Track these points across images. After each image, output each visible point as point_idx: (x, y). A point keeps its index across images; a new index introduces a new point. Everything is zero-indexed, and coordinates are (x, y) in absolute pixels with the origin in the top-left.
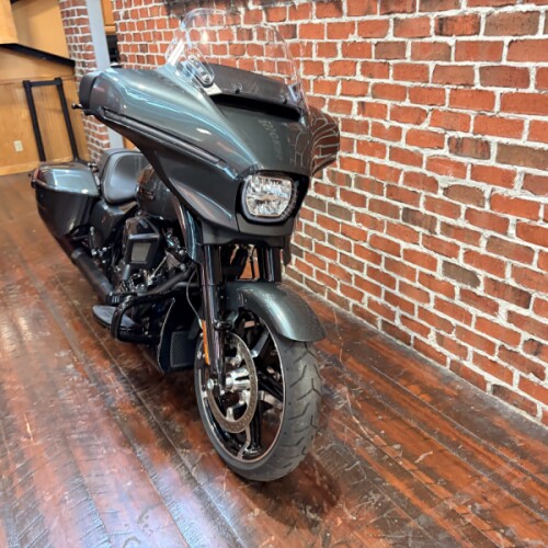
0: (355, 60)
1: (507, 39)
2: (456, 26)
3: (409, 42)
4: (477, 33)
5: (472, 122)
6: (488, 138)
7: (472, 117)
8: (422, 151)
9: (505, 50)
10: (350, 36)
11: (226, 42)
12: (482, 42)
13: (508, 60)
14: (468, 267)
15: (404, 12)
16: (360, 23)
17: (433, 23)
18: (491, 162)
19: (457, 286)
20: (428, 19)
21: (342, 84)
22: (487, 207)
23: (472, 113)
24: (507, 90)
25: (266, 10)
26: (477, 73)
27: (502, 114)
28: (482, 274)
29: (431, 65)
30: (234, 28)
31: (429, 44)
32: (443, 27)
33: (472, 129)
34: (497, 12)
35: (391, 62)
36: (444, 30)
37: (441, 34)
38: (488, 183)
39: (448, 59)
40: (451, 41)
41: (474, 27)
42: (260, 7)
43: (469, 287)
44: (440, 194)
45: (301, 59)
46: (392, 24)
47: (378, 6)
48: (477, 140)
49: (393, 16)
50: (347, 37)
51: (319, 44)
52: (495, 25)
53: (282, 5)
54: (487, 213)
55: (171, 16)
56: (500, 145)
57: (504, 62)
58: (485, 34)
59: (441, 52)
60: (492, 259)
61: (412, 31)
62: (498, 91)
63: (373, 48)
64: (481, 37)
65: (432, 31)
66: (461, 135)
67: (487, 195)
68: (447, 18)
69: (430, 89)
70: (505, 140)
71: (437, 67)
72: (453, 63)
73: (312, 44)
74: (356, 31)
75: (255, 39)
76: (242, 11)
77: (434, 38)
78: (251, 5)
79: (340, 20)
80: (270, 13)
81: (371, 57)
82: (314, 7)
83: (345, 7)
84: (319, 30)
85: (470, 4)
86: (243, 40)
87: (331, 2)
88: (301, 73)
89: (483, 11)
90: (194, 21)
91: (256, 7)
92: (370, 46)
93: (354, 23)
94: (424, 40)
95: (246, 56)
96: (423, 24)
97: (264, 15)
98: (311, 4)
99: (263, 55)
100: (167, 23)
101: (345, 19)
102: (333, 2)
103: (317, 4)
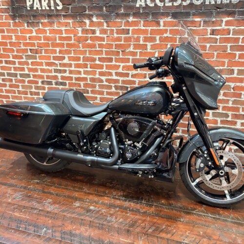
0: (167, 43)
1: (241, 37)
2: (220, 32)
3: (197, 37)
4: (229, 35)
5: (226, 63)
6: (233, 68)
7: (226, 62)
9: (241, 40)
10: (165, 34)
11: (72, 36)
12: (231, 38)
13: (242, 43)
14: (224, 112)
15: (195, 27)
16: (170, 30)
17: (209, 31)
18: (235, 75)
19: (219, 120)
20: (207, 30)
21: (158, 53)
22: (232, 91)
23: (226, 61)
24: (241, 52)
25: (106, 22)
26: (229, 47)
27: (239, 60)
28: (230, 113)
29: (208, 45)
30: (80, 29)
31: (208, 38)
32: (213, 32)
33: (226, 65)
34: (237, 28)
36: (215, 33)
37: (213, 35)
38: (233, 82)
39: (216, 43)
40: (218, 37)
41: (227, 33)
42: (102, 21)
43: (225, 119)
45: (132, 43)
48: (229, 69)
49: (189, 28)
50: (163, 34)
51: (145, 37)
52: (235, 32)
53: (119, 20)
54: (232, 92)
55: (17, 21)
56: (238, 70)
57: (240, 44)
58: (232, 35)
59: (213, 40)
60: (235, 107)
61: (199, 33)
62: (238, 53)
63: (178, 39)
64: (231, 36)
65: (209, 33)
66: (222, 68)
67: (232, 87)
68: (216, 30)
69: (207, 53)
70: (240, 68)
71: (211, 45)
72: (218, 44)
73: (140, 37)
74: (168, 33)
75: (98, 34)
76: (87, 22)
77: (209, 36)
78: (95, 19)
79: (159, 28)
80: (110, 23)
81: (176, 42)
82: (142, 22)
83: (162, 23)
84: (145, 32)
85: (226, 25)
86: (87, 34)
87: (153, 21)
88: (131, 49)
89: (232, 28)
90: (40, 24)
91: (99, 20)
92: (176, 38)
93: (167, 30)
94: (204, 37)
95: (89, 41)
96: (204, 31)
97: (105, 24)
98: (140, 21)
99: (104, 41)
100: (12, 24)
101: (161, 28)
102: (155, 21)
103: (144, 21)
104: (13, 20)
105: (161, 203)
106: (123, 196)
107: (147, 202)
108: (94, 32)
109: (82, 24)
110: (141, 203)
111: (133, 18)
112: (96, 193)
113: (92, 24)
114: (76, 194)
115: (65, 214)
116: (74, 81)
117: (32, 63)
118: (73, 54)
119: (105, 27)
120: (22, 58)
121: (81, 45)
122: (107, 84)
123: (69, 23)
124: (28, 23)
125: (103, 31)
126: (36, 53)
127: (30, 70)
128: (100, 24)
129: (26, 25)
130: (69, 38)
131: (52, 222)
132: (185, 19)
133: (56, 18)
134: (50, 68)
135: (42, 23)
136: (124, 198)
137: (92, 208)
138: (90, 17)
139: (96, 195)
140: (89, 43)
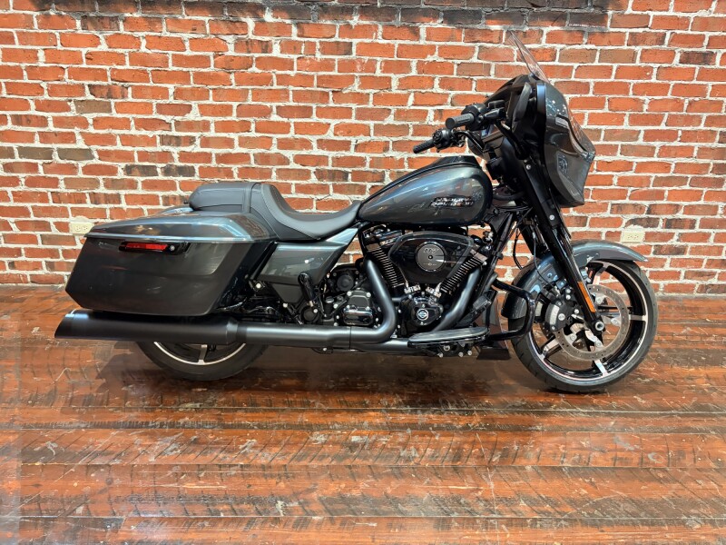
0: (432, 76)
1: (576, 65)
2: (537, 55)
3: (493, 64)
4: (554, 60)
9: (574, 72)
10: (429, 56)
11: (211, 54)
12: (557, 66)
13: (575, 77)
15: (490, 42)
16: (440, 47)
21: (415, 97)
24: (574, 96)
25: (298, 25)
30: (230, 39)
34: (568, 48)
35: (475, 78)
41: (551, 56)
42: (288, 21)
45: (357, 74)
46: (477, 49)
47: (463, 36)
49: (479, 44)
50: (425, 57)
51: (386, 62)
52: (566, 56)
53: (329, 22)
55: (52, 13)
57: (573, 79)
58: (559, 61)
61: (497, 57)
62: (569, 97)
63: (456, 67)
64: (556, 63)
65: (515, 58)
73: (377, 61)
74: (437, 53)
75: (276, 52)
76: (250, 22)
77: (517, 63)
78: (268, 17)
79: (417, 43)
80: (306, 29)
81: (452, 74)
82: (381, 28)
83: (423, 32)
84: (387, 50)
85: (548, 42)
86: (249, 52)
87: (405, 26)
88: (355, 87)
89: (558, 47)
90: (121, 23)
91: (279, 20)
92: (451, 66)
93: (434, 47)
94: (507, 63)
95: (254, 69)
96: (507, 53)
97: (294, 30)
98: (376, 26)
99: (292, 69)
100: (35, 21)
101: (422, 42)
102: (408, 26)
103: (384, 27)
104: (41, 9)
106: (406, 404)
107: (457, 407)
108: (266, 47)
109: (239, 26)
111: (361, 18)
112: (344, 407)
113: (262, 26)
114: (305, 418)
115: (304, 463)
116: (214, 164)
117: (95, 120)
118: (211, 98)
119: (294, 37)
120: (68, 109)
121: (232, 77)
122: (299, 167)
123: (203, 23)
124: (85, 18)
125: (290, 47)
126: (110, 97)
127: (90, 139)
128: (281, 30)
129: (78, 23)
130: (204, 61)
131: (287, 486)
132: (471, 26)
133: (165, 9)
134: (150, 134)
135: (125, 20)
136: (409, 408)
137: (355, 439)
138: (256, 10)
139: (348, 411)
140: (253, 73)
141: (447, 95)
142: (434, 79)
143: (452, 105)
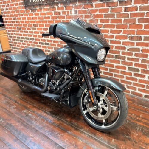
0: (98, 19)
1: (146, 12)
2: (131, 9)
3: (116, 14)
4: (137, 11)
5: (136, 32)
6: (141, 35)
7: (136, 31)
8: (120, 40)
9: (145, 15)
10: (96, 13)
11: (50, 16)
12: (138, 13)
13: (146, 17)
14: (136, 67)
15: (114, 6)
16: (99, 9)
17: (123, 9)
18: (142, 41)
19: (133, 73)
20: (122, 8)
22: (141, 52)
23: (136, 30)
24: (146, 24)
25: (65, 7)
26: (137, 20)
27: (145, 30)
28: (140, 69)
29: (123, 19)
30: (53, 12)
31: (122, 14)
32: (126, 9)
33: (136, 33)
34: (142, 5)
35: (110, 19)
36: (127, 10)
37: (126, 11)
38: (141, 46)
39: (128, 17)
40: (129, 13)
41: (136, 9)
42: (63, 6)
43: (136, 72)
44: (126, 51)
46: (110, 9)
47: (105, 5)
48: (137, 36)
49: (110, 7)
50: (95, 13)
51: (85, 15)
52: (141, 9)
53: (71, 5)
54: (141, 54)
55: (27, 9)
56: (144, 37)
57: (145, 17)
59: (126, 15)
60: (143, 65)
61: (117, 11)
62: (143, 24)
63: (104, 15)
64: (138, 11)
65: (123, 11)
66: (133, 35)
67: (141, 49)
68: (128, 7)
69: (123, 25)
70: (146, 36)
71: (125, 19)
72: (130, 18)
74: (98, 11)
75: (61, 15)
76: (56, 7)
77: (124, 12)
78: (59, 5)
79: (92, 9)
80: (67, 7)
81: (103, 18)
82: (83, 6)
83: (94, 6)
84: (85, 12)
85: (134, 4)
86: (56, 15)
87: (89, 4)
89: (138, 5)
90: (36, 10)
91: (62, 6)
92: (103, 15)
93: (97, 9)
94: (120, 13)
95: (58, 19)
96: (120, 9)
97: (65, 8)
98: (82, 5)
99: (65, 19)
100: (25, 11)
101: (94, 8)
102: (90, 4)
103: (84, 5)
104: (26, 8)
105: (66, 120)
108: (59, 13)
109: (54, 8)
110: (56, 117)
111: (79, 3)
113: (59, 8)
114: (28, 106)
116: (53, 43)
117: (34, 32)
119: (65, 10)
120: (30, 29)
121: (54, 21)
123: (48, 9)
124: (31, 10)
125: (64, 13)
126: (36, 27)
127: (34, 36)
128: (62, 8)
129: (30, 11)
130: (49, 18)
132: (107, 1)
133: (42, 6)
135: (37, 9)
136: (49, 113)
137: (30, 114)
138: (57, 4)
140: (58, 20)
141: (102, 25)
142: (98, 20)
143: (104, 28)
